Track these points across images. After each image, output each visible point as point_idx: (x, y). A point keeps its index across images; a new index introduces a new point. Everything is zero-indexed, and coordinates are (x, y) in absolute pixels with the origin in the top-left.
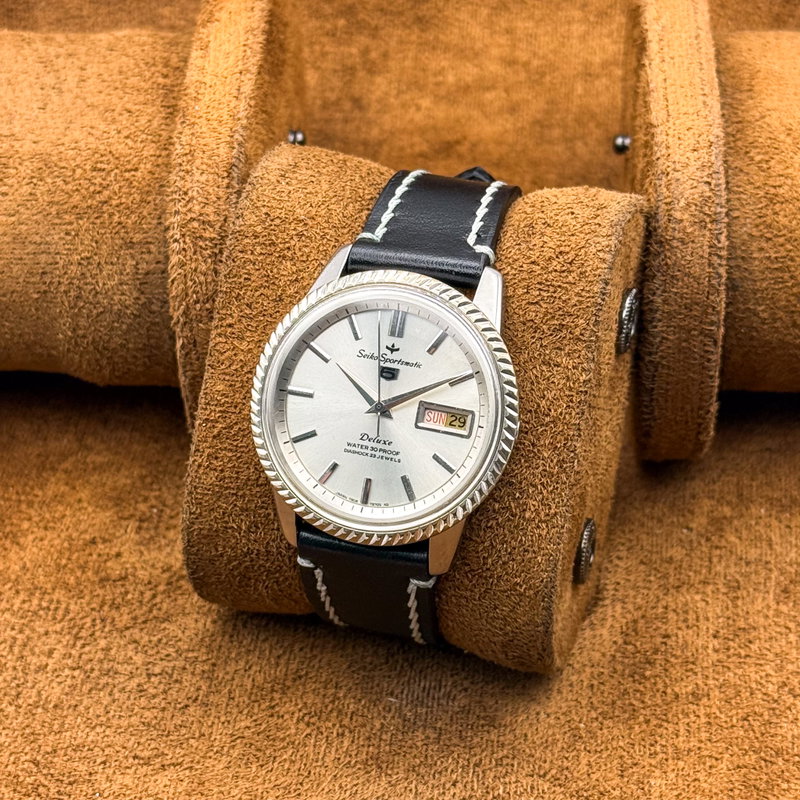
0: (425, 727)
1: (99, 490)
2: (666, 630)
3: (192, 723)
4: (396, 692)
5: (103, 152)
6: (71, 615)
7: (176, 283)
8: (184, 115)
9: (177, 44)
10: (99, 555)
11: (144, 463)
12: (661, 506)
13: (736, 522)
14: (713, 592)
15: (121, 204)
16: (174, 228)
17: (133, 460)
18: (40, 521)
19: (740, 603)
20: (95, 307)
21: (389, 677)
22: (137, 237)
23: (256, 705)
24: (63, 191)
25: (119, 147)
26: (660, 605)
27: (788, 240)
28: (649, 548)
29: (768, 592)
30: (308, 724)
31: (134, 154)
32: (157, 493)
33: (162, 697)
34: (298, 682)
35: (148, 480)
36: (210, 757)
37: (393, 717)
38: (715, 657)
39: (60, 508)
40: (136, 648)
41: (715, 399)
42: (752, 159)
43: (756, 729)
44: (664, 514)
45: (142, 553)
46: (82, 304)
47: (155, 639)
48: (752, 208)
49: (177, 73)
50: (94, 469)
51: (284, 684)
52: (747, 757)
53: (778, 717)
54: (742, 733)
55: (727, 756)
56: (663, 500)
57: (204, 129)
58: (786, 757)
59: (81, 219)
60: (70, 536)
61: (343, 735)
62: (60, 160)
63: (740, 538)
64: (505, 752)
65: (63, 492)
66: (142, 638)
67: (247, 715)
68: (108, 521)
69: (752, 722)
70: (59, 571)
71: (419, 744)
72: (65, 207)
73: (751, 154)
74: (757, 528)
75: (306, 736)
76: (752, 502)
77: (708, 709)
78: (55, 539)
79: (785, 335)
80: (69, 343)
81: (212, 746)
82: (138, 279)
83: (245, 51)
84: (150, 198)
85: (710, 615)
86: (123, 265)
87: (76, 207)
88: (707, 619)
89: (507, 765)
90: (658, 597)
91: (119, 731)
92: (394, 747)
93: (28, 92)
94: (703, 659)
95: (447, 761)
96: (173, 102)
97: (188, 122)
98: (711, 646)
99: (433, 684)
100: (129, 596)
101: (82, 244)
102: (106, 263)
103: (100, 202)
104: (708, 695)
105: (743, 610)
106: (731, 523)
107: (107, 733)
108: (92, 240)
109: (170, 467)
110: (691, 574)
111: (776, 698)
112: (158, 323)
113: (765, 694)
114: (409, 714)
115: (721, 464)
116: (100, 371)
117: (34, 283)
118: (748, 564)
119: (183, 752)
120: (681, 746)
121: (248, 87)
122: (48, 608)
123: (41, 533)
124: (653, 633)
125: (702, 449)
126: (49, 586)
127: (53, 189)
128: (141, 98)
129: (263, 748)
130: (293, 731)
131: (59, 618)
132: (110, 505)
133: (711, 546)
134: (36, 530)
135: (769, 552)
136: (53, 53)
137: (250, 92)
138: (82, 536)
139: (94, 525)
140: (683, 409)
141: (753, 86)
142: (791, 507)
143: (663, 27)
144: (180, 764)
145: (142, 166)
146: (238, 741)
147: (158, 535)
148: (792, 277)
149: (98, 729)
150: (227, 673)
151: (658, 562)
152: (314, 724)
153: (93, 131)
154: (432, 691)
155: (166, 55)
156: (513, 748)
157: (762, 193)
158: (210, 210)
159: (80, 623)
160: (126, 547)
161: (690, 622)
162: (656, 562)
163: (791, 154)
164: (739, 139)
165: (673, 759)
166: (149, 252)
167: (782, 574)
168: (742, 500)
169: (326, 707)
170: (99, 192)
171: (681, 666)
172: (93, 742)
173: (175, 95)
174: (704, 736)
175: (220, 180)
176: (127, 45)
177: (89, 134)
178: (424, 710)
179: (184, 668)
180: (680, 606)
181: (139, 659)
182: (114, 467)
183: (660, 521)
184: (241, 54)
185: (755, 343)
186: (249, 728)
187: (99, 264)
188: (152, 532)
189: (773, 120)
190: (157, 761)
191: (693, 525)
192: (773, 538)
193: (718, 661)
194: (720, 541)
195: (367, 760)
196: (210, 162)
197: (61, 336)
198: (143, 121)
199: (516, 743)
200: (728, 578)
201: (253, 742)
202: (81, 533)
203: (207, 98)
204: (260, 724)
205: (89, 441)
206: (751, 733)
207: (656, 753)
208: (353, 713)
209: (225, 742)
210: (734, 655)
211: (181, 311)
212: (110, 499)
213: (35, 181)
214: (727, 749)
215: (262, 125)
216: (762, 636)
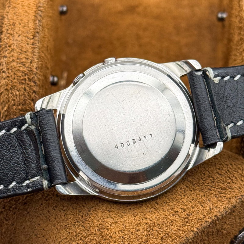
7: (3, 94)
16: (3, 65)
158: (22, 56)
175: (29, 40)
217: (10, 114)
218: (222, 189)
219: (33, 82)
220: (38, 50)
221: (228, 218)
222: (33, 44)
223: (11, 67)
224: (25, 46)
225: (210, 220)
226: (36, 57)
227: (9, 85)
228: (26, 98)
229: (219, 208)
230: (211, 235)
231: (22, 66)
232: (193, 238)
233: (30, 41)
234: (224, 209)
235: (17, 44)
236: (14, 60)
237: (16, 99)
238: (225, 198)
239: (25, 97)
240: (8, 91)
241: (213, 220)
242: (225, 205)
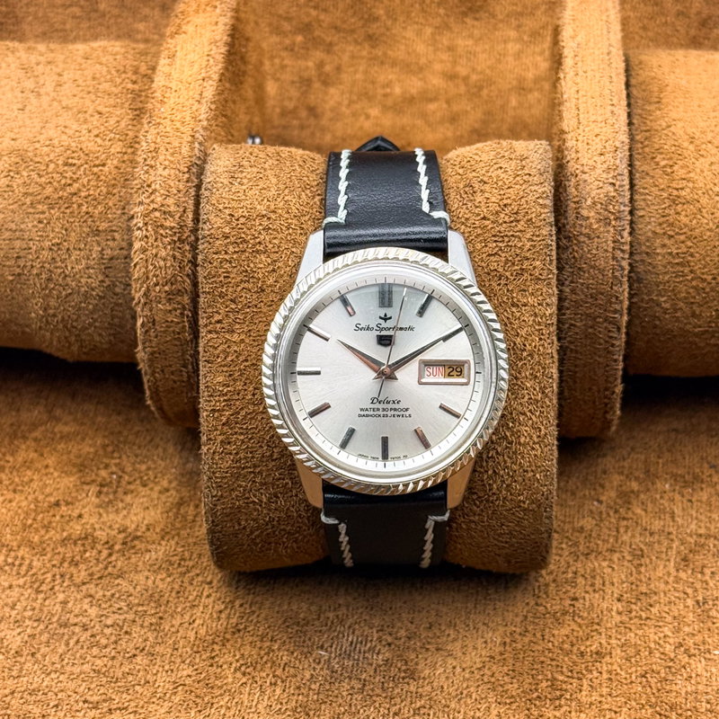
0: (350, 678)
1: (65, 457)
2: (574, 593)
3: (139, 671)
4: (326, 646)
5: (74, 149)
6: (34, 571)
8: (150, 117)
9: (147, 54)
10: (62, 516)
11: (106, 434)
12: (574, 479)
13: (642, 496)
14: (619, 559)
15: (89, 195)
17: (97, 430)
18: (10, 484)
19: (643, 569)
20: (64, 289)
21: (320, 631)
22: (103, 226)
23: (198, 655)
24: (37, 183)
25: (89, 145)
26: (569, 570)
27: (689, 238)
28: (562, 518)
29: (669, 560)
30: (244, 674)
31: (102, 150)
32: (117, 461)
33: (112, 646)
34: (236, 636)
35: (110, 449)
36: (153, 703)
37: (322, 669)
38: (618, 618)
39: (29, 473)
40: (91, 602)
41: (619, 381)
42: (657, 164)
43: (653, 685)
44: (577, 488)
45: (100, 515)
46: (52, 286)
47: (109, 594)
48: (656, 208)
49: (145, 79)
50: (62, 438)
51: (224, 637)
52: (643, 711)
53: (674, 674)
54: (640, 689)
55: (625, 710)
56: (577, 475)
57: (168, 129)
58: (680, 712)
59: (53, 208)
60: (36, 499)
61: (275, 684)
62: (36, 155)
63: (646, 511)
64: (423, 702)
65: (32, 459)
66: (97, 592)
67: (189, 664)
68: (71, 486)
69: (650, 679)
70: (25, 530)
71: (344, 694)
72: (39, 197)
73: (657, 160)
74: (662, 501)
75: (242, 685)
76: (657, 478)
77: (609, 666)
78: (22, 502)
79: (686, 324)
80: (41, 321)
81: (156, 692)
82: (104, 264)
83: (208, 61)
84: (115, 191)
85: (615, 580)
86: (90, 251)
87: (48, 198)
88: (613, 584)
89: (424, 714)
90: (568, 563)
91: (72, 677)
92: (321, 696)
93: (9, 95)
94: (607, 621)
95: (369, 710)
96: (141, 105)
97: (153, 122)
98: (615, 609)
99: (360, 639)
100: (88, 554)
101: (53, 231)
102: (74, 248)
103: (70, 194)
104: (611, 653)
105: (645, 576)
106: (638, 496)
107: (60, 679)
108: (62, 228)
109: (130, 437)
110: (599, 542)
111: (672, 657)
112: (121, 304)
113: (662, 653)
114: (337, 666)
115: (631, 443)
116: (69, 347)
117: (9, 267)
118: (651, 534)
119: (129, 697)
120: (584, 699)
121: (210, 92)
122: (13, 564)
123: (10, 495)
124: (562, 596)
125: (609, 427)
126: (15, 544)
127: (28, 182)
128: (112, 102)
129: (202, 695)
130: (230, 680)
131: (23, 573)
132: (75, 470)
133: (619, 518)
134: (5, 492)
135: (671, 524)
136: (34, 61)
137: (211, 97)
138: (47, 499)
139: (58, 489)
140: (590, 389)
141: (661, 98)
142: (693, 483)
143: (578, 44)
144: (126, 708)
145: (109, 162)
146: (180, 688)
147: (116, 499)
148: (691, 272)
149: (53, 676)
150: (173, 626)
151: (570, 531)
152: (249, 674)
153: (67, 130)
154: (358, 646)
155: (136, 63)
156: (430, 699)
157: (665, 195)
159: (41, 577)
160: (86, 510)
161: (597, 587)
162: (568, 532)
163: (693, 160)
164: (647, 146)
165: (576, 711)
166: (114, 240)
167: (682, 544)
168: (649, 476)
169: (262, 658)
170: (69, 185)
171: (587, 627)
172: (47, 687)
173: (143, 98)
174: (605, 691)
176: (101, 54)
177: (63, 132)
178: (351, 663)
179: (134, 621)
180: (588, 571)
181: (93, 612)
182: (79, 437)
183: (573, 494)
184: (205, 63)
185: (658, 331)
186: (190, 676)
187: (68, 249)
188: (111, 497)
189: (678, 129)
190: (105, 705)
191: (603, 498)
192: (676, 511)
193: (621, 622)
194: (627, 513)
195: (296, 708)
196: (172, 159)
197: (33, 315)
198: (112, 121)
199: (434, 694)
200: (633, 547)
201: (193, 689)
202: (47, 496)
203: (172, 101)
204: (201, 673)
205: (58, 412)
206: (649, 689)
207: (560, 706)
208: (286, 664)
209: (168, 689)
210: (636, 617)
211: (142, 292)
212: (74, 465)
213: (12, 174)
214: (626, 703)
215: (222, 127)
216: (662, 601)
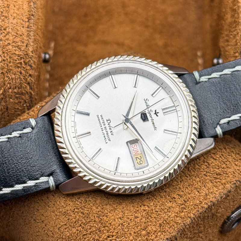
217: (6, 97)
218: (217, 175)
219: (29, 65)
220: (33, 33)
221: (222, 202)
222: (28, 27)
223: (7, 50)
224: (20, 28)
225: (206, 206)
226: (31, 40)
227: (5, 68)
228: (22, 82)
229: (215, 193)
230: (206, 219)
231: (17, 49)
232: (190, 224)
233: (25, 24)
234: (220, 194)
235: (12, 27)
236: (9, 44)
237: (12, 82)
238: (220, 183)
239: (21, 80)
240: (4, 75)
241: (209, 206)
242: (220, 191)
